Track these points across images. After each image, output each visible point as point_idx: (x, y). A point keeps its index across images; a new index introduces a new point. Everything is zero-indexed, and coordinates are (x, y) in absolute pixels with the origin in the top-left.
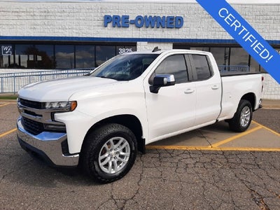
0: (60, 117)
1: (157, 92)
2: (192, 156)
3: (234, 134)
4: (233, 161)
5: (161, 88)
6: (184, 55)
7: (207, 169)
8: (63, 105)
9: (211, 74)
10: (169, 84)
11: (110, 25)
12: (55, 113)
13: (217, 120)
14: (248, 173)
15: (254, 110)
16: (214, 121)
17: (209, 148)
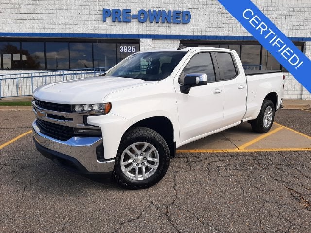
0: (93, 120)
1: (187, 93)
2: (221, 159)
3: (258, 135)
4: (263, 162)
5: (192, 88)
6: (210, 52)
7: (240, 170)
8: (96, 108)
9: (237, 73)
10: (202, 83)
11: (109, 19)
12: (87, 116)
13: (242, 121)
14: (282, 173)
15: (276, 111)
16: (239, 122)
17: (236, 150)
